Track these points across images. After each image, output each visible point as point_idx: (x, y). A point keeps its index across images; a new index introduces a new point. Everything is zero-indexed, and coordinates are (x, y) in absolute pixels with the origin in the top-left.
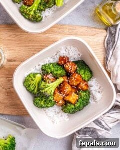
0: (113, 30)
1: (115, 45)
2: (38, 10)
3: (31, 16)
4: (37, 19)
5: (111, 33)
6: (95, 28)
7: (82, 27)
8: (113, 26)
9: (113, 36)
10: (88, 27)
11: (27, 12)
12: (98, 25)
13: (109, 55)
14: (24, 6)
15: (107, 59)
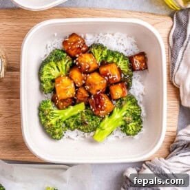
0: (182, 16)
1: (186, 42)
2: (65, 122)
3: (49, 124)
4: (54, 134)
5: (179, 22)
6: (152, 14)
7: (132, 11)
8: (182, 10)
9: (182, 26)
10: (140, 12)
11: (47, 114)
12: (158, 8)
13: (176, 58)
14: (50, 103)
15: (174, 64)
